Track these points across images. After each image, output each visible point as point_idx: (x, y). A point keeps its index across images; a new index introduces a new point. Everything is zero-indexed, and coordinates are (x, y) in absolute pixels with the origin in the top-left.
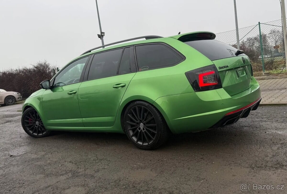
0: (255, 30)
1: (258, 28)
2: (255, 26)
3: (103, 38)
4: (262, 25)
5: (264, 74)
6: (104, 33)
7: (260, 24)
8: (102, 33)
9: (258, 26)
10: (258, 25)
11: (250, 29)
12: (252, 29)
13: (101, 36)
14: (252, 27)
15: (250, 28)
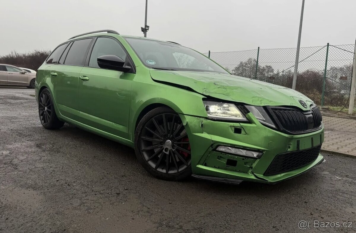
0: (322, 52)
1: (326, 50)
2: (323, 47)
3: (147, 32)
4: (331, 48)
5: (322, 108)
6: (148, 27)
7: (329, 46)
8: (146, 26)
9: (326, 48)
10: (327, 46)
11: (315, 50)
12: (318, 50)
13: (145, 30)
14: (319, 48)
15: (316, 48)
